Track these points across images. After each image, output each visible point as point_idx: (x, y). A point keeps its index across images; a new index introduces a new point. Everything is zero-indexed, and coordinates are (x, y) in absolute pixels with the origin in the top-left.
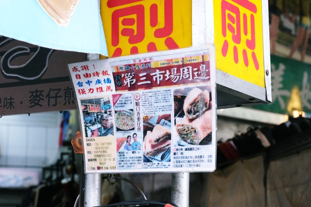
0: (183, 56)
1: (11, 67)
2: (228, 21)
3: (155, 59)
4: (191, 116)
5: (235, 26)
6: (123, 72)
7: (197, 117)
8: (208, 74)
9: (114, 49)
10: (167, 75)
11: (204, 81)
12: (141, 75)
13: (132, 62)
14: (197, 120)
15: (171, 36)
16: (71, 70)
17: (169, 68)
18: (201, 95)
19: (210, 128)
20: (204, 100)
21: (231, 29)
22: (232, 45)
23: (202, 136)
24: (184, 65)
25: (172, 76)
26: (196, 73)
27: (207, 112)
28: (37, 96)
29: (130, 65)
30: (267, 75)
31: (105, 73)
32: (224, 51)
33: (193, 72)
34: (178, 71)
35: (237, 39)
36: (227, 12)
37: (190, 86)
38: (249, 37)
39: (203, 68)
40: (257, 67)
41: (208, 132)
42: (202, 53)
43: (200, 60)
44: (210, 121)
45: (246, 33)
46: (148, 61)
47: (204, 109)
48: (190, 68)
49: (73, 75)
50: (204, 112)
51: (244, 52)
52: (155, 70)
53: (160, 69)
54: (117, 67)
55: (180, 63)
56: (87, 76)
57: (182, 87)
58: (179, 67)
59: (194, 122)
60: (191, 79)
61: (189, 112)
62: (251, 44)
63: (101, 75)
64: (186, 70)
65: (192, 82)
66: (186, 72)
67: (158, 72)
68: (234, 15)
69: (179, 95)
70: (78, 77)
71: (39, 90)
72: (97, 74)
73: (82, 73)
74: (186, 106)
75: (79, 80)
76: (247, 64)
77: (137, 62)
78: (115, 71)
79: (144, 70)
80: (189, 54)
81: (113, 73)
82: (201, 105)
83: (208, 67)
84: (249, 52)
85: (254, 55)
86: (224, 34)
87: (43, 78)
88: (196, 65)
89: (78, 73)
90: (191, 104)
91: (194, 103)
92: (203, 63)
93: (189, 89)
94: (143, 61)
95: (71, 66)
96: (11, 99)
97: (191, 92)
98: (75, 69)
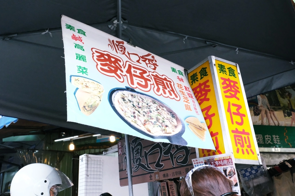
0: (223, 156)
1: (179, 161)
2: (237, 141)
3: (215, 158)
4: (230, 177)
5: (241, 142)
6: (207, 162)
7: (232, 177)
8: (232, 162)
9: (203, 154)
10: (220, 163)
11: (231, 165)
12: (212, 163)
13: (209, 159)
14: (232, 178)
15: (219, 149)
16: (193, 161)
17: (220, 160)
18: (231, 169)
19: (236, 181)
20: (232, 171)
21: (239, 143)
22: (240, 149)
23: (234, 183)
24: (224, 160)
25: (221, 163)
26: (228, 162)
27: (234, 175)
28: (187, 170)
29: (209, 160)
30: (258, 155)
31: (202, 162)
32: (238, 151)
33: (227, 162)
34: (223, 162)
35: (243, 146)
36: (237, 138)
37: (227, 166)
38: (248, 144)
39: (230, 160)
40: (253, 153)
41: (236, 182)
42: (229, 155)
43: (229, 158)
44: (236, 178)
45: (246, 143)
46: (213, 158)
47: (233, 174)
48: (226, 160)
49: (193, 163)
50: (233, 175)
51: (247, 150)
52: (216, 161)
53: (217, 161)
54: (205, 160)
55: (223, 159)
56: (197, 163)
57: (225, 167)
58: (223, 160)
59: (231, 178)
60: (227, 164)
61: (229, 175)
62: (249, 146)
63: (201, 163)
64: (225, 161)
65: (227, 165)
66: (225, 162)
67: (217, 162)
68: (240, 138)
69: (225, 169)
70: (195, 163)
71: (188, 168)
72: (200, 162)
73: (196, 162)
74: (227, 173)
75: (195, 165)
76: (248, 153)
77: (210, 158)
78: (205, 162)
79: (213, 161)
80: (225, 156)
81: (204, 162)
82: (232, 173)
83: (231, 160)
84: (249, 149)
85: (251, 150)
86: (237, 145)
87: (188, 164)
88: (228, 160)
89: (195, 162)
90: (229, 172)
91: (230, 172)
92: (230, 159)
93: (227, 168)
94: (212, 158)
95: (193, 160)
96: (180, 172)
97: (228, 168)
98: (194, 161)
